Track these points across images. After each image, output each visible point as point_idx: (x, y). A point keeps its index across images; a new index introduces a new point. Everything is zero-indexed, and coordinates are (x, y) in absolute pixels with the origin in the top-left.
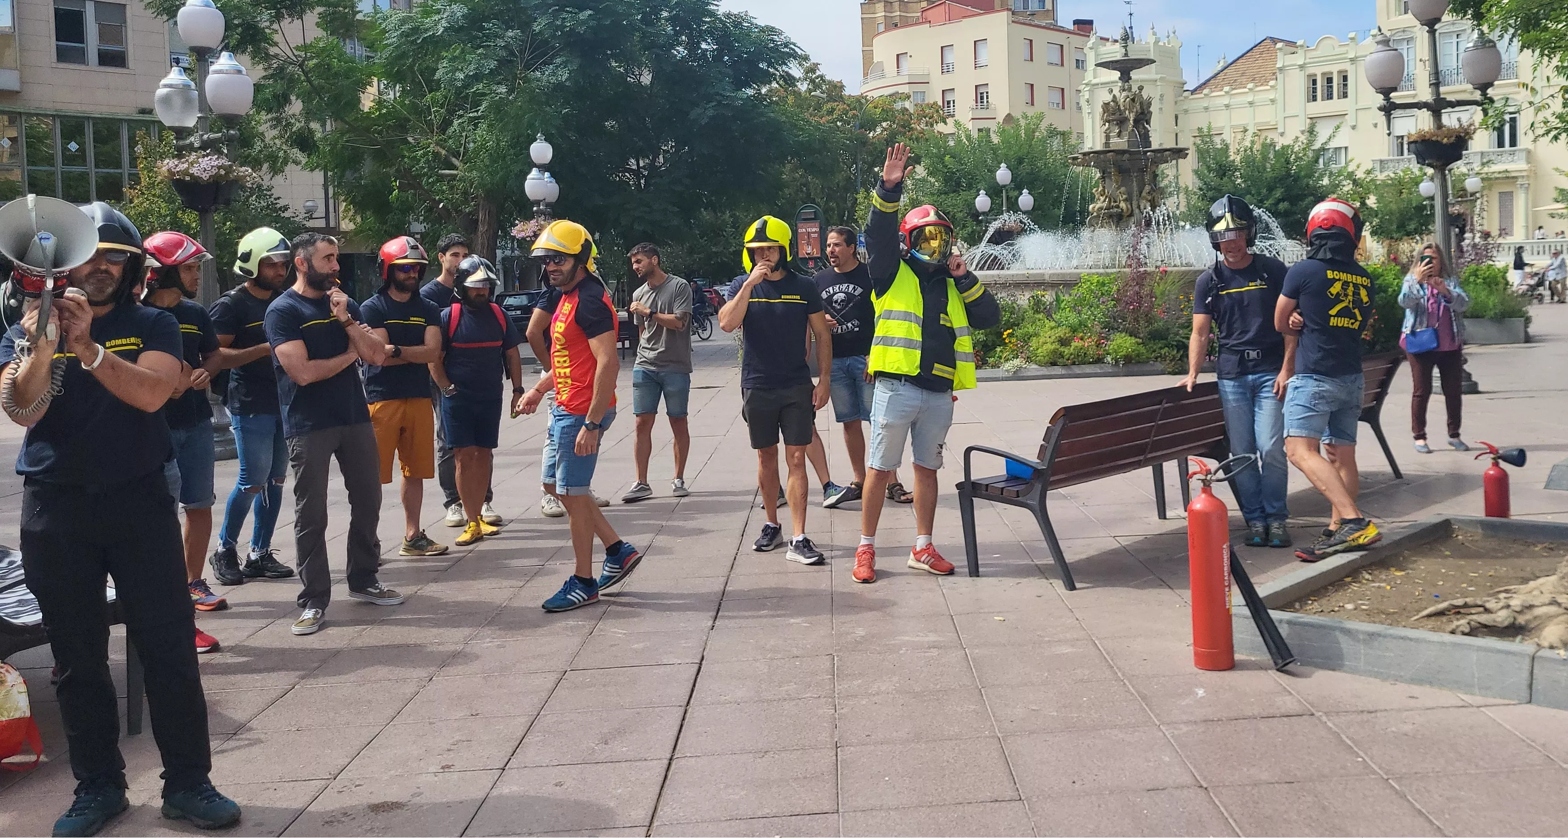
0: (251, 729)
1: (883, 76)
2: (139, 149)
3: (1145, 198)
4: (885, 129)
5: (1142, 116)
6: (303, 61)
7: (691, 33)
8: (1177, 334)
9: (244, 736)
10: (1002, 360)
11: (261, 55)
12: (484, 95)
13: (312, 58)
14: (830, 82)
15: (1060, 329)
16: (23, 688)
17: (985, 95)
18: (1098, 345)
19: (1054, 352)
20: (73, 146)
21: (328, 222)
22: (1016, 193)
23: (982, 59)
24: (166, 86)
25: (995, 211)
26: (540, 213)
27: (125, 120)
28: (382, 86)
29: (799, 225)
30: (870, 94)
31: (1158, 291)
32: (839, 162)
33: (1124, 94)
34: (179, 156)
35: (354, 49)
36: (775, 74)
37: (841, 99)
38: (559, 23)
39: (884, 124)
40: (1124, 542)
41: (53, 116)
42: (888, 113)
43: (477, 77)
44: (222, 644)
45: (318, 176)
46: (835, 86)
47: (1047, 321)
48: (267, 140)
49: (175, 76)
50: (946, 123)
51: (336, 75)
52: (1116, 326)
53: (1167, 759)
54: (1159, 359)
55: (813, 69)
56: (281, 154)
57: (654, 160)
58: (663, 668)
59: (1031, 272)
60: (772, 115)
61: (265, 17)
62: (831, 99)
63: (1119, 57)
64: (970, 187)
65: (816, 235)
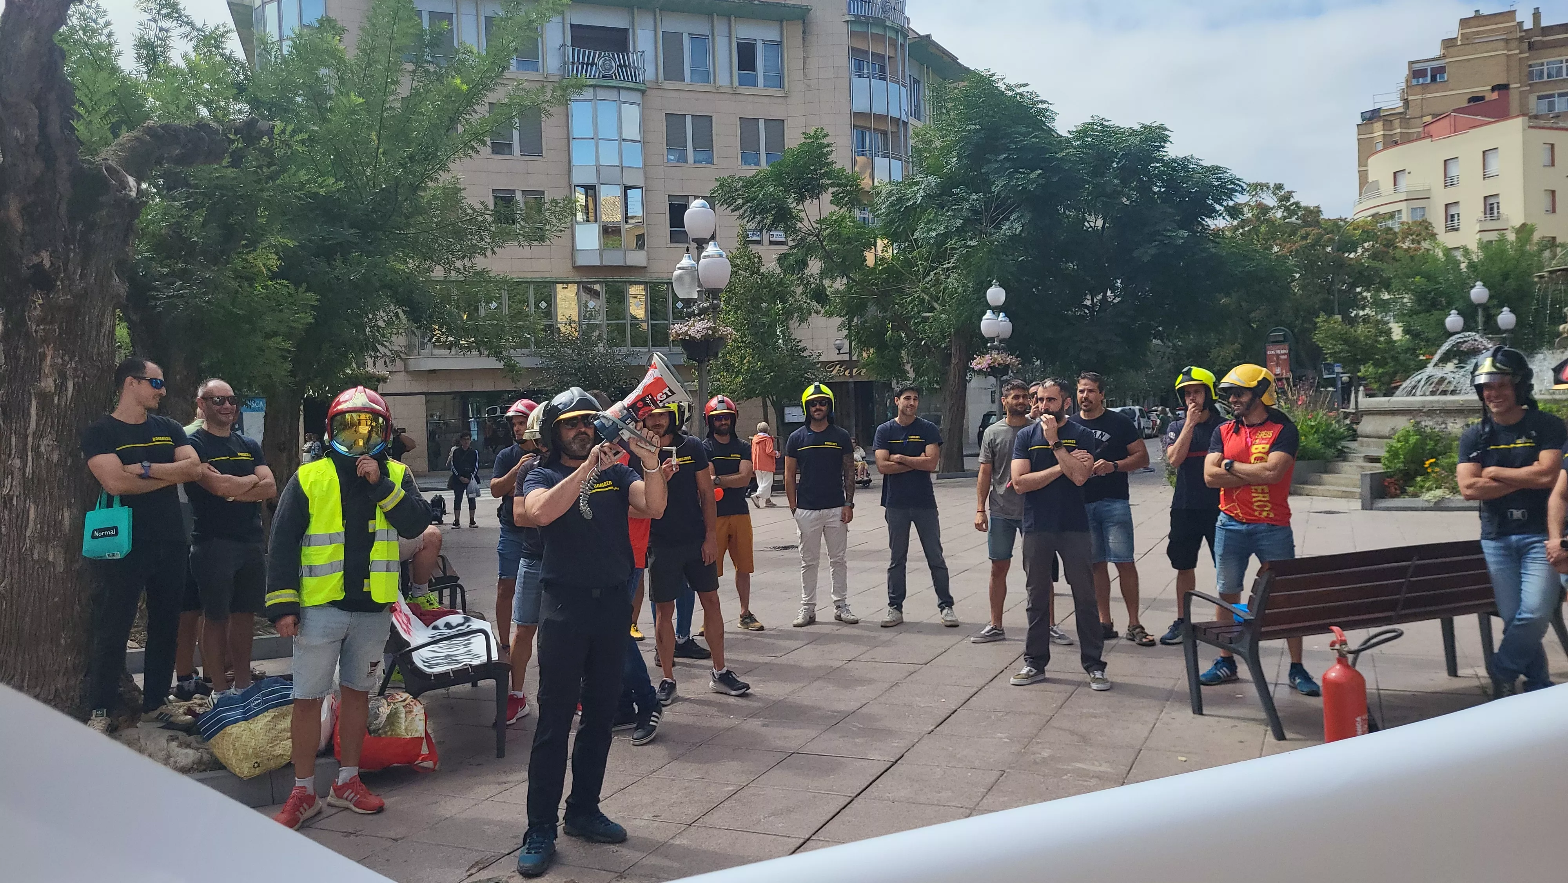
1: (1379, 195)
4: (1367, 250)
6: (820, 232)
10: (1424, 490)
11: (790, 230)
13: (826, 229)
14: (1306, 208)
16: (423, 716)
17: (1495, 206)
21: (851, 358)
22: (1495, 311)
23: (1492, 169)
24: (680, 268)
26: (993, 348)
29: (1268, 348)
30: (1354, 216)
34: (684, 321)
37: (1317, 223)
38: (1013, 183)
39: (1366, 245)
41: (667, 283)
42: (1368, 234)
43: (946, 235)
46: (1311, 212)
49: (685, 261)
55: (1287, 197)
56: (806, 306)
61: (792, 200)
62: (1306, 224)
65: (1285, 357)
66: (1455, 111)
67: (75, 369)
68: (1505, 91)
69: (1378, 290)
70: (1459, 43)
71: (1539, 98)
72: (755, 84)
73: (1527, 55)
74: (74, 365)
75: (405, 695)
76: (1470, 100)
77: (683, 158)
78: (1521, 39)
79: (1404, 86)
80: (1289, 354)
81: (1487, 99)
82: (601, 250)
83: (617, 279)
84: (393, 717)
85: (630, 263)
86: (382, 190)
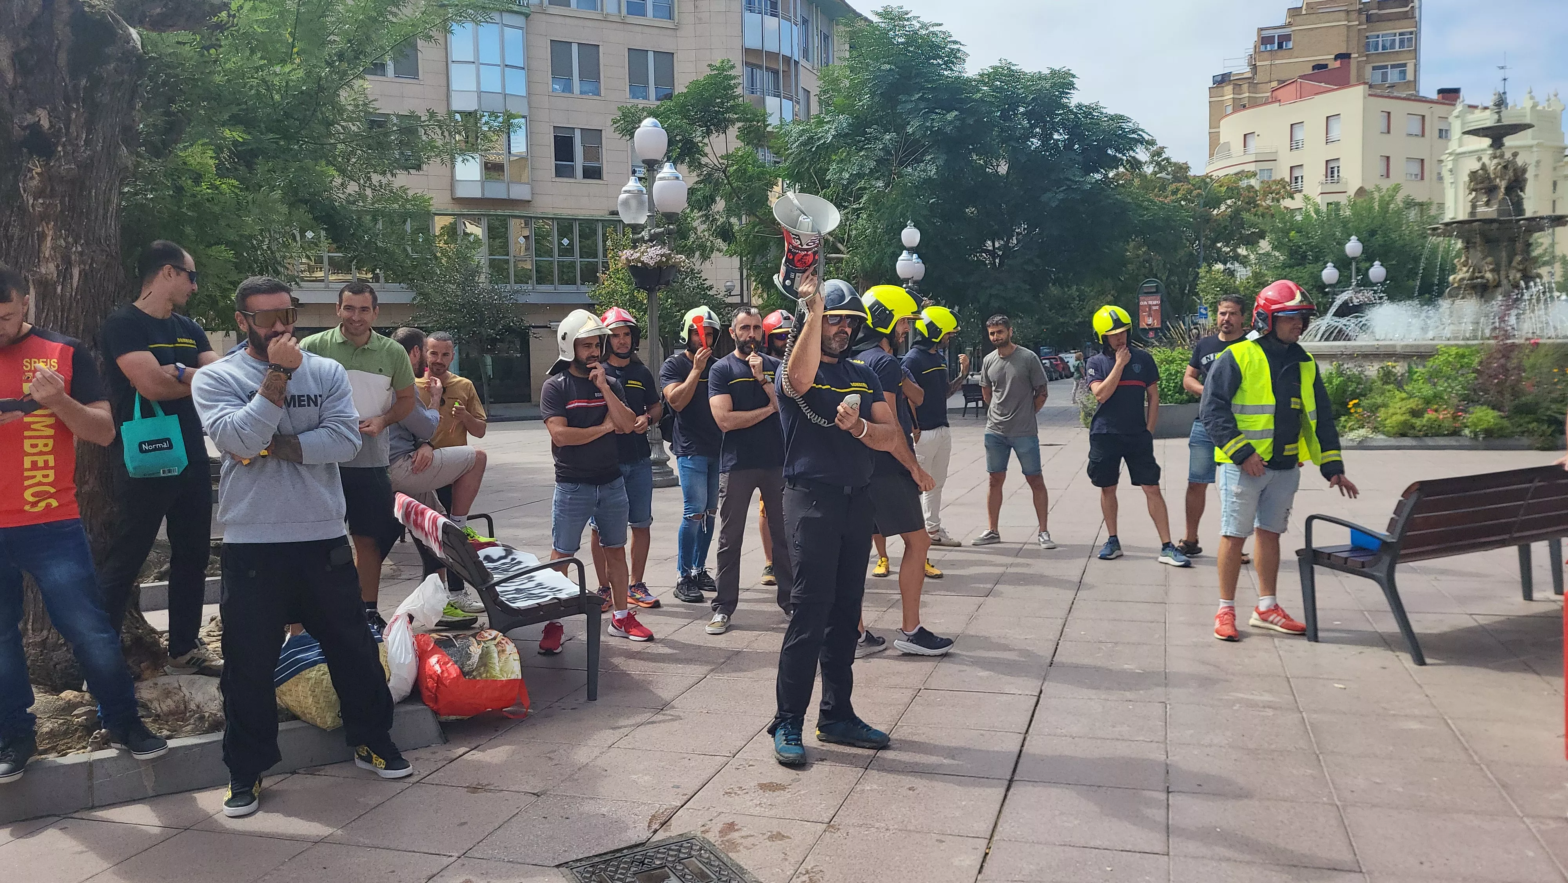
0: (673, 707)
1: (1229, 156)
2: (609, 243)
3: (1515, 268)
4: (1230, 206)
5: (1514, 184)
6: (726, 168)
7: (1045, 126)
8: (1548, 409)
9: (668, 712)
10: (1347, 430)
11: (694, 164)
12: (865, 189)
13: (732, 165)
14: (1175, 164)
15: (1411, 400)
16: (517, 657)
17: (1336, 169)
18: (1455, 417)
19: (1405, 423)
20: (565, 242)
21: (742, 299)
22: (1368, 265)
23: (1334, 134)
24: (626, 192)
25: (1343, 283)
27: (601, 220)
28: (785, 186)
29: (1141, 298)
30: (1215, 174)
31: (1527, 363)
32: (1182, 239)
33: (1495, 161)
34: (634, 247)
35: (765, 156)
36: (1122, 159)
37: (1186, 179)
38: (928, 124)
39: (1229, 202)
40: (1482, 621)
41: (553, 219)
42: (1233, 191)
43: (860, 176)
44: (655, 636)
45: (736, 260)
46: (1181, 168)
47: (1397, 392)
48: (698, 233)
49: (632, 184)
50: (1293, 198)
51: (751, 178)
52: (1476, 398)
53: (1531, 854)
54: (1526, 434)
55: (1159, 153)
56: (709, 244)
57: (1008, 242)
58: (1004, 696)
59: (1381, 343)
60: (1119, 197)
61: (699, 133)
62: (1176, 179)
63: (1489, 123)
64: (1316, 260)
65: (1157, 307)
66: (1301, 77)
67: (81, 254)
68: (1346, 60)
69: (1237, 246)
70: (1304, 12)
71: (1374, 68)
72: (644, 15)
73: (1365, 27)
74: (79, 249)
75: (494, 633)
76: (1314, 68)
77: (568, 88)
78: (1360, 11)
79: (1252, 51)
80: (1161, 305)
81: (1330, 67)
82: (483, 182)
83: (499, 212)
84: (485, 656)
85: (513, 196)
86: (302, 92)
